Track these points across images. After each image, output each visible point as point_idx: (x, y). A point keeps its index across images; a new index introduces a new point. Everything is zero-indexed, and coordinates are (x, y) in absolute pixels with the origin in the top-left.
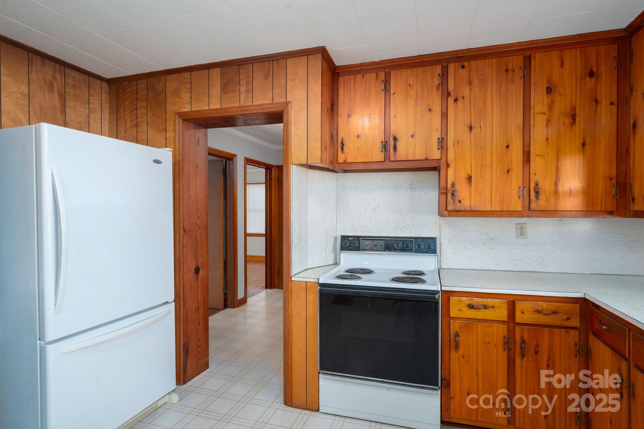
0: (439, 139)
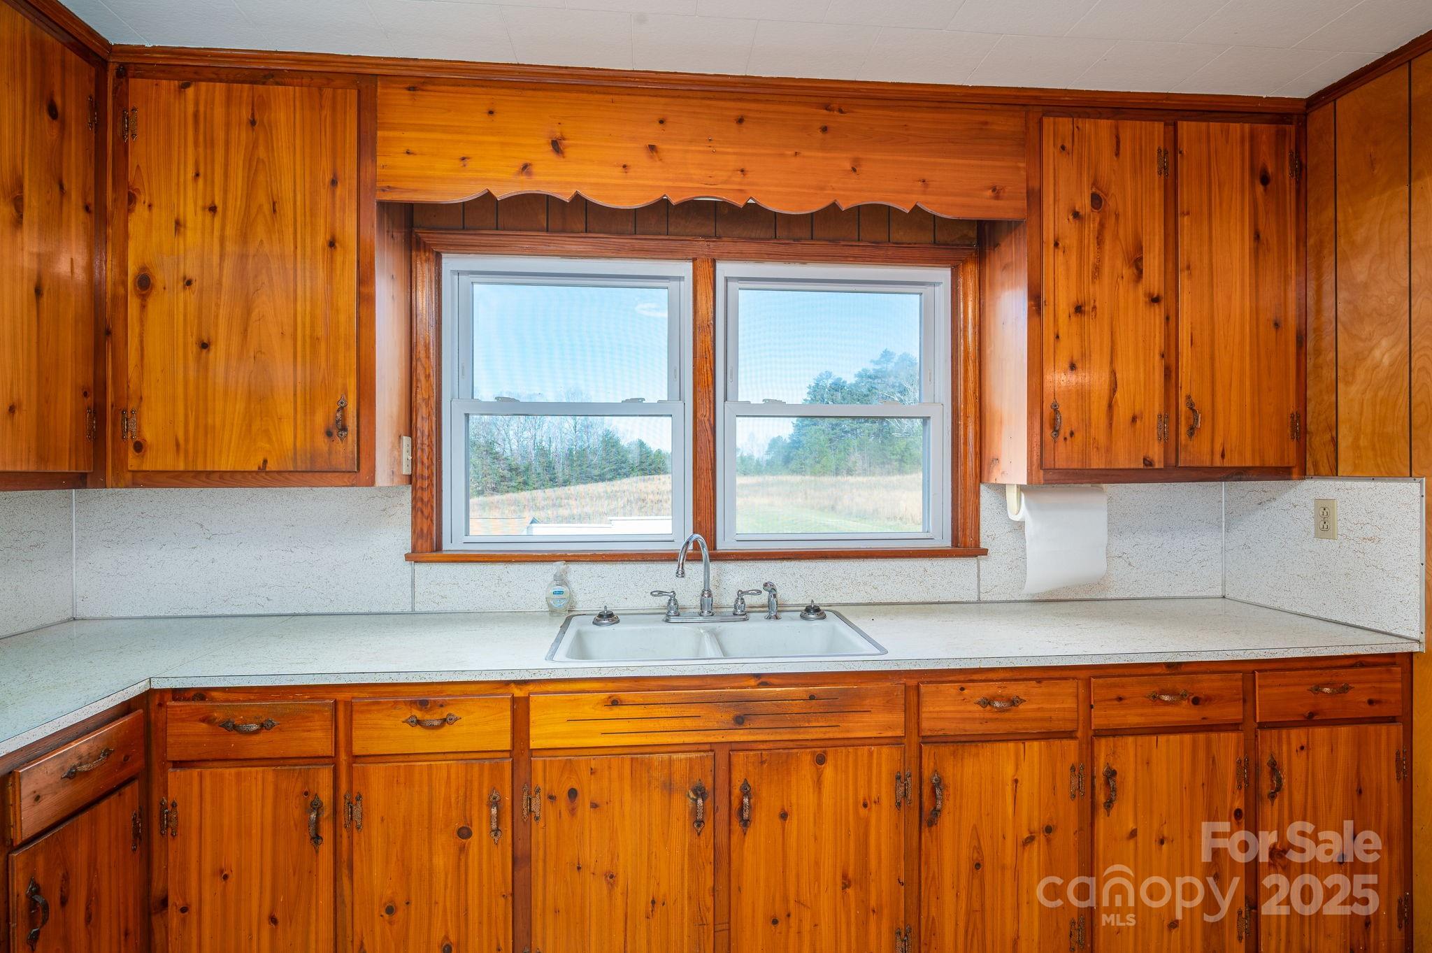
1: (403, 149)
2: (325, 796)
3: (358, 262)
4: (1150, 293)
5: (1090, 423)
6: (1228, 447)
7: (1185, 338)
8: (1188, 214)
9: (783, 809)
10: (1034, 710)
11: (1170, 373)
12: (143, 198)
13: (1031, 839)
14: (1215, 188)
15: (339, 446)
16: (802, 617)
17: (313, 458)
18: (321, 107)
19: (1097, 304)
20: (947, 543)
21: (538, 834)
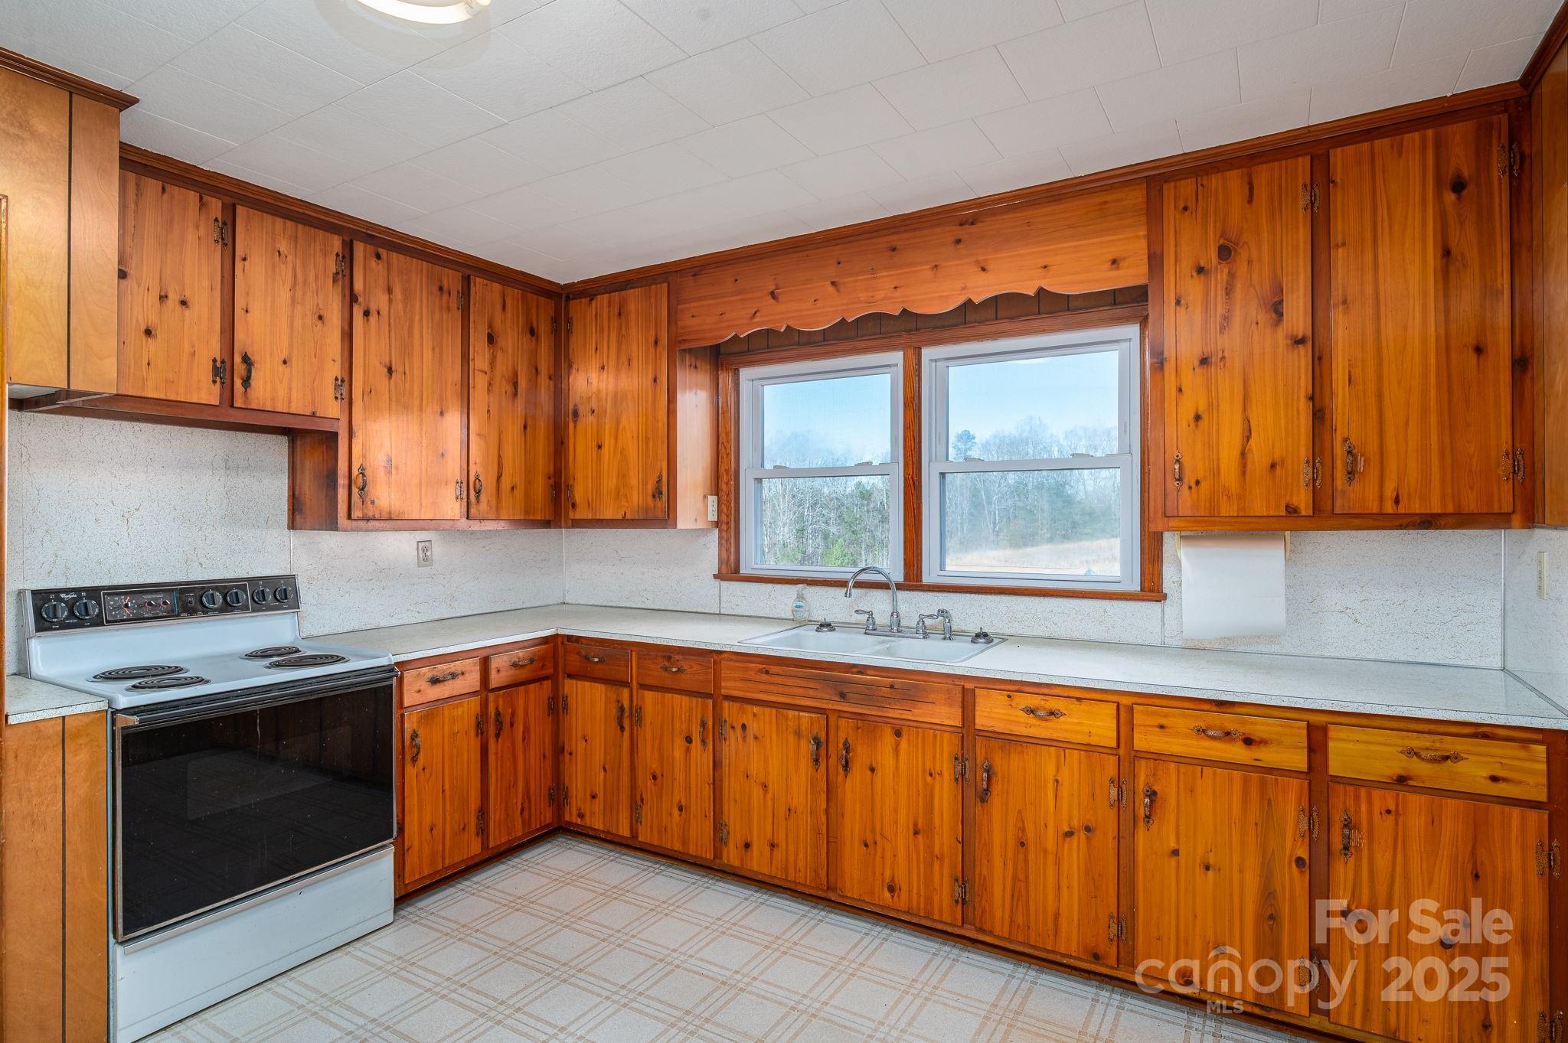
0: (336, 379)
1: (690, 315)
2: (626, 704)
3: (668, 389)
4: (1292, 336)
5: (1219, 472)
6: (1404, 493)
7: (1340, 376)
8: (1344, 244)
9: (871, 765)
10: (1074, 724)
11: (1320, 416)
12: (575, 366)
13: (1069, 834)
14: (1382, 211)
15: (659, 504)
16: (973, 642)
17: (647, 510)
18: (650, 298)
19: (1226, 354)
20: (1135, 586)
21: (725, 749)
